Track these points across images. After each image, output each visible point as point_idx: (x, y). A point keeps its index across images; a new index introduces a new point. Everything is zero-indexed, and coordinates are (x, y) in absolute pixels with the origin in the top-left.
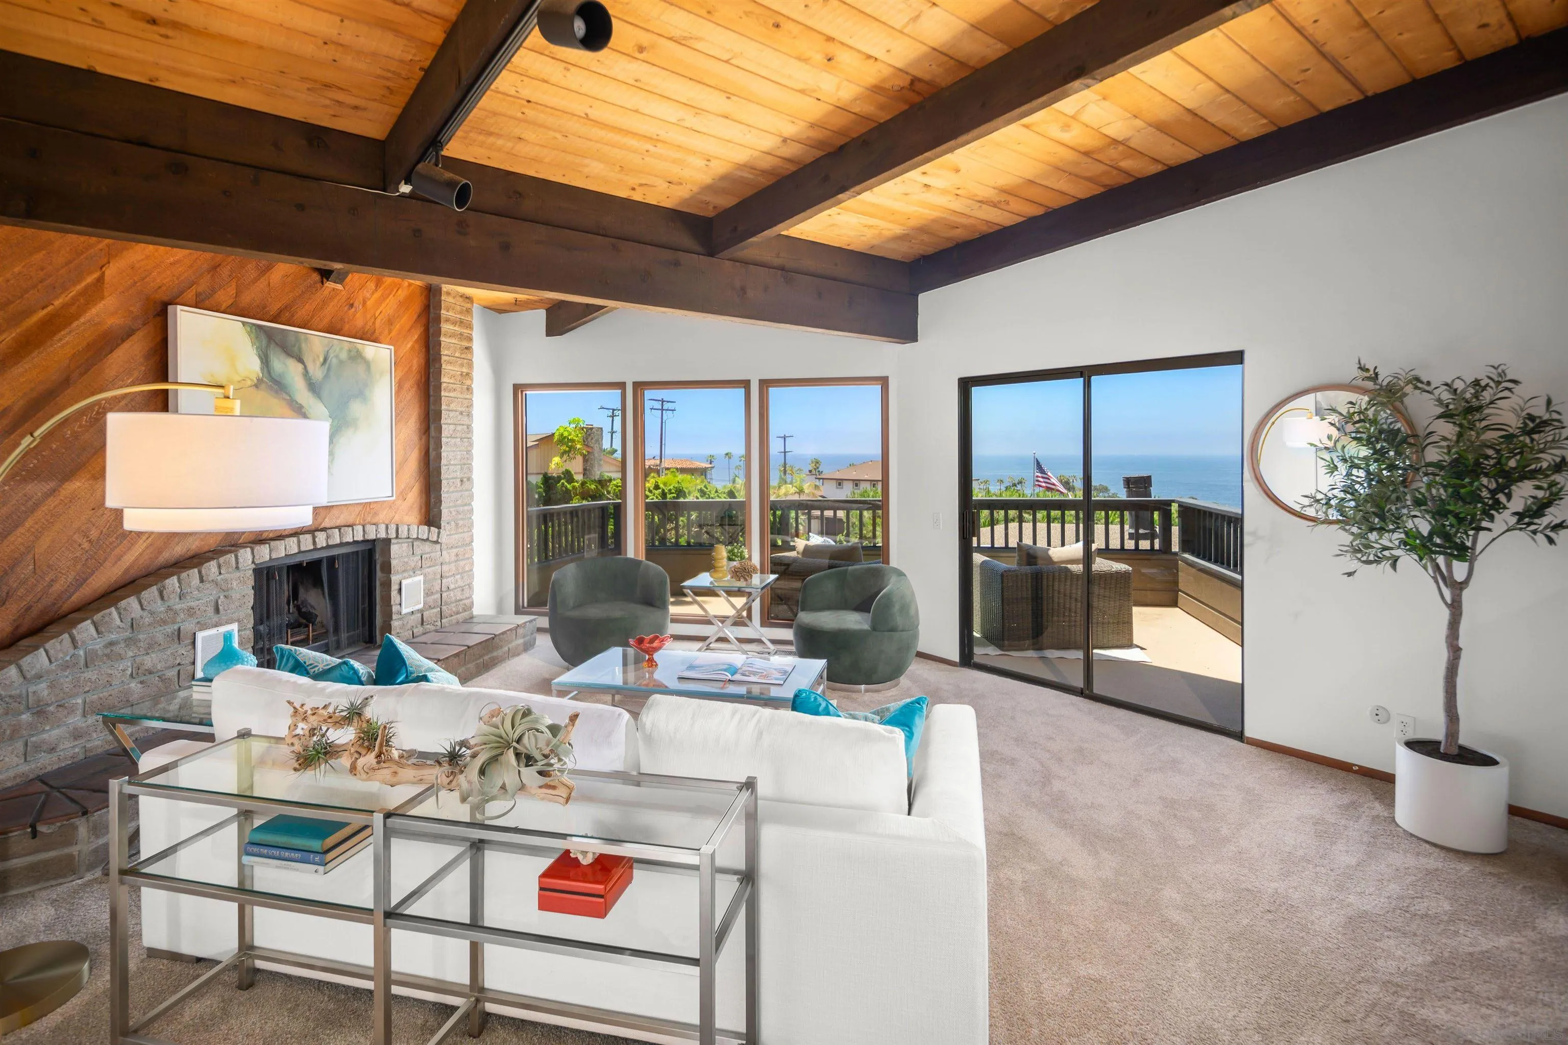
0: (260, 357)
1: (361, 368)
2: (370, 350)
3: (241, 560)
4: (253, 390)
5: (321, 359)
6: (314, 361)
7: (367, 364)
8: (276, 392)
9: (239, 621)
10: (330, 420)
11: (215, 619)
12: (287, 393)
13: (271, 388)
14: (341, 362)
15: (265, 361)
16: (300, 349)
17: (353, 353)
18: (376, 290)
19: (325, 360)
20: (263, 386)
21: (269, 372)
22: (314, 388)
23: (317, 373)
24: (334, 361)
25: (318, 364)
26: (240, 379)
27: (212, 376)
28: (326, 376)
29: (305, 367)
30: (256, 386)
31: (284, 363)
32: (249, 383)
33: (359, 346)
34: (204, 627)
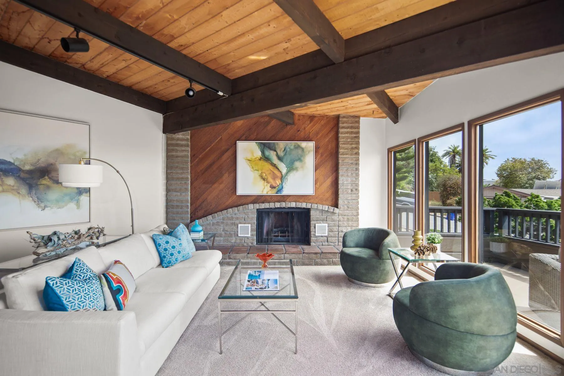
0: (261, 151)
1: (300, 151)
2: (304, 144)
3: (249, 207)
4: (259, 161)
5: (283, 150)
6: (280, 150)
7: (303, 149)
8: (266, 161)
9: (251, 224)
10: (286, 168)
11: (244, 222)
12: (270, 161)
13: (265, 160)
14: (291, 150)
15: (263, 152)
16: (275, 148)
17: (296, 146)
18: (310, 123)
19: (285, 150)
20: (262, 159)
21: (264, 155)
22: (280, 159)
23: (281, 154)
24: (288, 150)
25: (282, 151)
26: (255, 158)
27: (246, 158)
28: (285, 155)
29: (277, 153)
30: (260, 160)
31: (270, 152)
32: (258, 159)
33: (298, 143)
34: (240, 223)
